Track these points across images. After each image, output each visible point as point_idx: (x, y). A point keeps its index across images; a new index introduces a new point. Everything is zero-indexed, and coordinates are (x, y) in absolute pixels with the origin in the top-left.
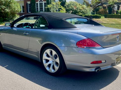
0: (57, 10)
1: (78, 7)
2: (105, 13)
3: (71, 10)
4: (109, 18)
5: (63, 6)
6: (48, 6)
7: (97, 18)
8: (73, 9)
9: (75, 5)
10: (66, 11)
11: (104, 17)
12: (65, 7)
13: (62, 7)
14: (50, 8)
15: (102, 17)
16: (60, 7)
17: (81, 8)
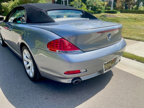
0: (79, 7)
1: (97, 3)
2: (121, 9)
3: (91, 6)
4: (124, 13)
5: (85, 3)
6: (71, 3)
7: (114, 13)
8: (93, 5)
9: (95, 2)
10: (87, 7)
11: (120, 12)
12: (86, 4)
13: (83, 3)
14: (73, 5)
15: (118, 12)
16: (81, 4)
17: (100, 4)
